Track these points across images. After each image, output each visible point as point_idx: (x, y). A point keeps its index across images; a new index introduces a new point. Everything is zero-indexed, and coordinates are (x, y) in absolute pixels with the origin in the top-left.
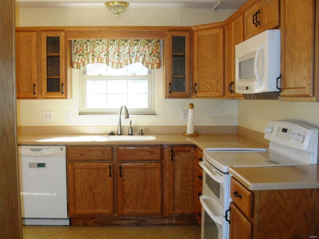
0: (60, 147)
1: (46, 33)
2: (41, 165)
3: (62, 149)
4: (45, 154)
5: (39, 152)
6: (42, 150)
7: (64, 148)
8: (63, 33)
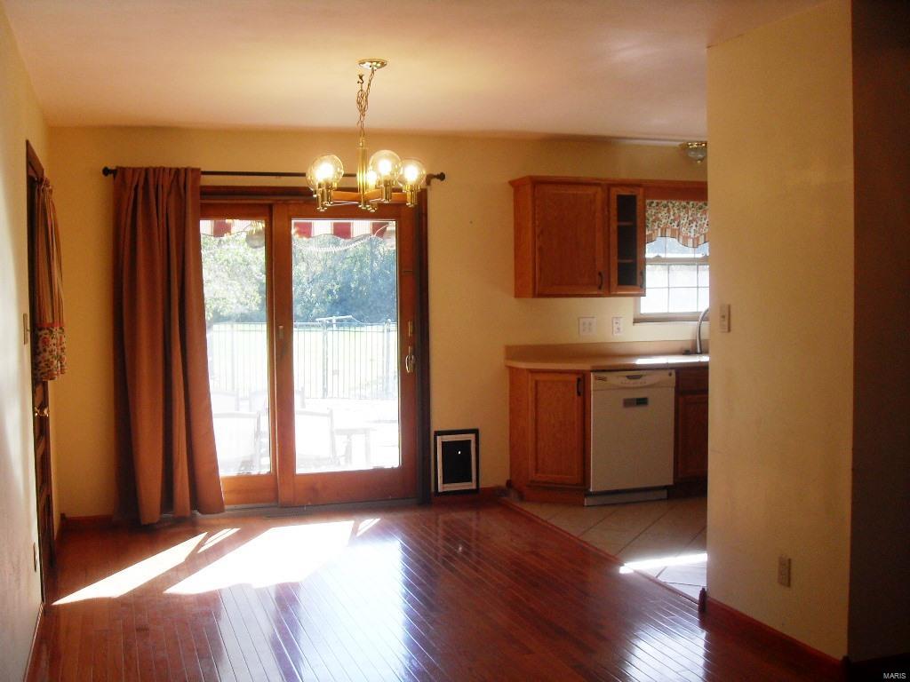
0: (668, 372)
1: (618, 189)
2: (642, 402)
3: (670, 374)
4: (648, 383)
5: (640, 381)
6: (643, 378)
7: (673, 372)
8: (641, 190)
